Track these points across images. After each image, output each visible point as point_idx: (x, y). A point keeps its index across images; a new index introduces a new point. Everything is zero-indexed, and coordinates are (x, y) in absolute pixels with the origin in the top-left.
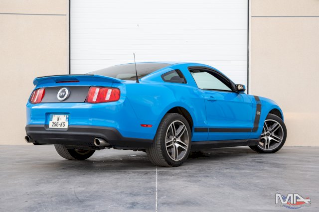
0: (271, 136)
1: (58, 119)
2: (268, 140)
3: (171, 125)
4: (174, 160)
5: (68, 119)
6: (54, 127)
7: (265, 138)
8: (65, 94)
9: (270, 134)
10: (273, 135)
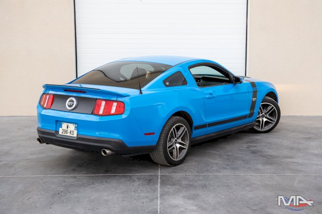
0: (266, 118)
1: (67, 127)
2: (263, 121)
3: (172, 129)
4: (175, 160)
5: (77, 128)
6: (64, 134)
7: (261, 119)
8: (73, 104)
9: (265, 115)
10: (268, 117)
